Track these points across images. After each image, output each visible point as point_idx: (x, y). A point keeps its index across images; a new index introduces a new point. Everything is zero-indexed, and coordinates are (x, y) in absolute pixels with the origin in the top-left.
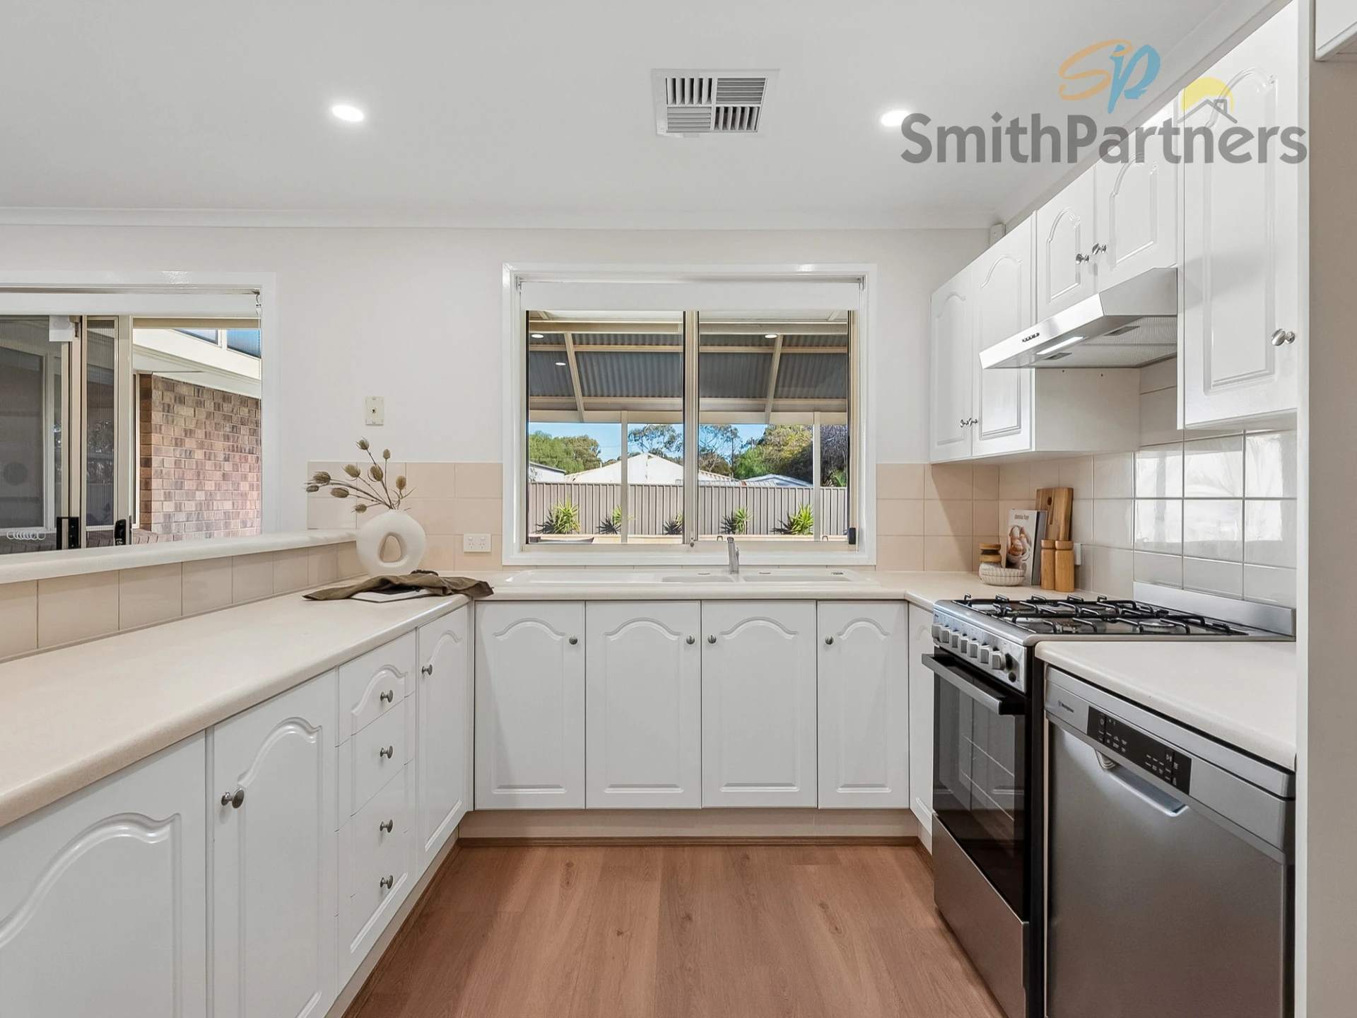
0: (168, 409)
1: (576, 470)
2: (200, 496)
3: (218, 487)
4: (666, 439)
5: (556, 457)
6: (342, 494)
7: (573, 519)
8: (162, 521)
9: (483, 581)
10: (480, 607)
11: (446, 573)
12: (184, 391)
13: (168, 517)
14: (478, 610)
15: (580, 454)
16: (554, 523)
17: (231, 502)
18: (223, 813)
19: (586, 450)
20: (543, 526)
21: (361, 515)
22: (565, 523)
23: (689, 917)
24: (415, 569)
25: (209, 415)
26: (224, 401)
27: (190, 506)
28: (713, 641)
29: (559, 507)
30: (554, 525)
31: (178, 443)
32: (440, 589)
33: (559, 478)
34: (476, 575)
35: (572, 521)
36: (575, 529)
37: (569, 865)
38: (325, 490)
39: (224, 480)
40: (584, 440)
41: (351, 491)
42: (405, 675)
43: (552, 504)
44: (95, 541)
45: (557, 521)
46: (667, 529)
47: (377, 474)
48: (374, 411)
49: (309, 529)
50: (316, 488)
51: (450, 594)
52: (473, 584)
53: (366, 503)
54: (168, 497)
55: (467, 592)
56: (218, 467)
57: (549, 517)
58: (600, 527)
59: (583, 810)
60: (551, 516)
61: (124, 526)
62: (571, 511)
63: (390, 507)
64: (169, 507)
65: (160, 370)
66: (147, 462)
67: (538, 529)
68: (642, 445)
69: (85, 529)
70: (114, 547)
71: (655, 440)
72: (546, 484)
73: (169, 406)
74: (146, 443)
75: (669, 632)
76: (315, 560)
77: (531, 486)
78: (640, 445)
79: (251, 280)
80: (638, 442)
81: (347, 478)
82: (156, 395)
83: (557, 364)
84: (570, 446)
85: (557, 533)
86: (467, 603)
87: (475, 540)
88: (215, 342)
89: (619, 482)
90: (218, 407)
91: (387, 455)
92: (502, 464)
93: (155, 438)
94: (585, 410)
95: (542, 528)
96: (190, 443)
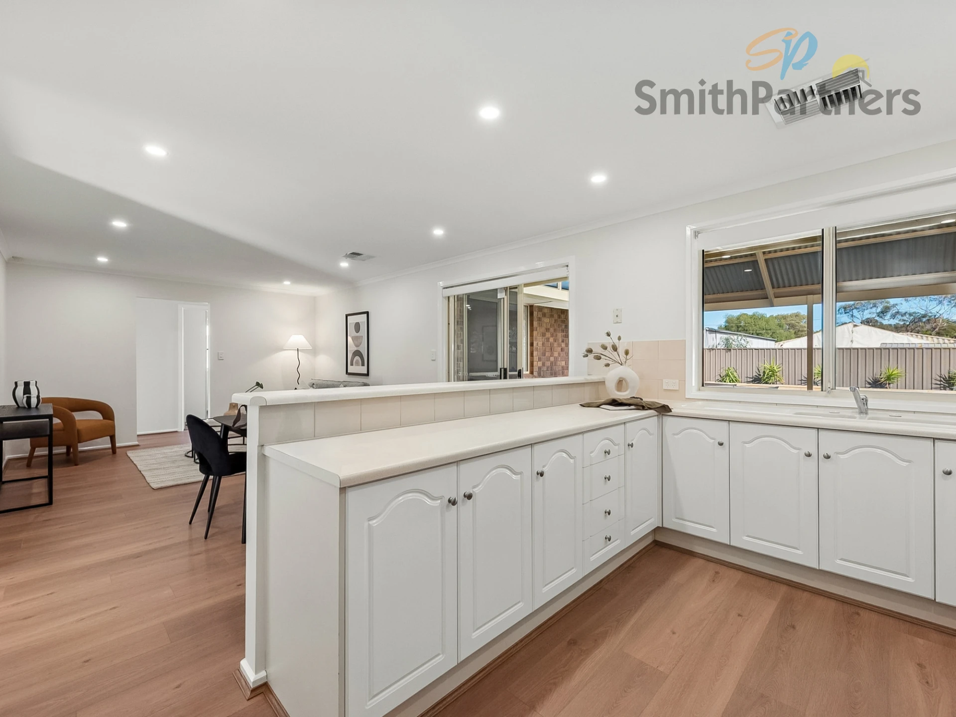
0: (539, 319)
1: (788, 338)
2: (552, 359)
3: (559, 354)
4: (879, 310)
5: (770, 330)
6: (598, 358)
7: (778, 374)
8: (537, 370)
9: (666, 404)
10: (665, 418)
11: (647, 399)
12: (546, 311)
13: (540, 368)
14: (663, 420)
15: (792, 326)
16: (762, 376)
17: (564, 362)
18: (537, 478)
19: (798, 323)
20: (752, 378)
21: (608, 368)
22: (771, 376)
23: (794, 627)
24: (632, 396)
25: (555, 320)
26: (562, 314)
27: (548, 364)
28: (828, 457)
29: (766, 365)
30: (762, 378)
31: (543, 335)
32: (642, 407)
33: (771, 345)
34: (663, 402)
35: (776, 375)
36: (779, 381)
37: (717, 573)
38: (591, 356)
39: (562, 351)
40: (796, 316)
41: (602, 356)
42: (618, 445)
43: (760, 363)
44: (512, 377)
45: (764, 375)
46: (869, 383)
47: (615, 348)
48: (617, 316)
49: (589, 375)
50: (587, 356)
51: (647, 410)
52: (661, 405)
53: (610, 362)
54: (540, 359)
55: (656, 409)
56: (559, 345)
57: (758, 372)
58: (802, 380)
59: (728, 545)
60: (759, 371)
61: (521, 372)
62: (775, 368)
63: (621, 365)
64: (540, 364)
65: (537, 303)
66: (532, 345)
67: (748, 380)
68: (852, 316)
69: (509, 373)
70: (518, 379)
71: (866, 312)
72: (755, 349)
73: (540, 318)
74: (532, 335)
75: (791, 447)
76: (587, 389)
77: (706, 353)
78: (850, 316)
79: (563, 261)
80: (848, 314)
81: (601, 351)
82: (535, 313)
83: (745, 271)
84: (783, 321)
85: (764, 383)
86: (658, 415)
87: (670, 384)
88: (556, 287)
89: (806, 347)
90: (559, 317)
91: (619, 338)
92: (685, 341)
93: (535, 333)
94: (775, 298)
95: (751, 380)
96: (548, 335)
